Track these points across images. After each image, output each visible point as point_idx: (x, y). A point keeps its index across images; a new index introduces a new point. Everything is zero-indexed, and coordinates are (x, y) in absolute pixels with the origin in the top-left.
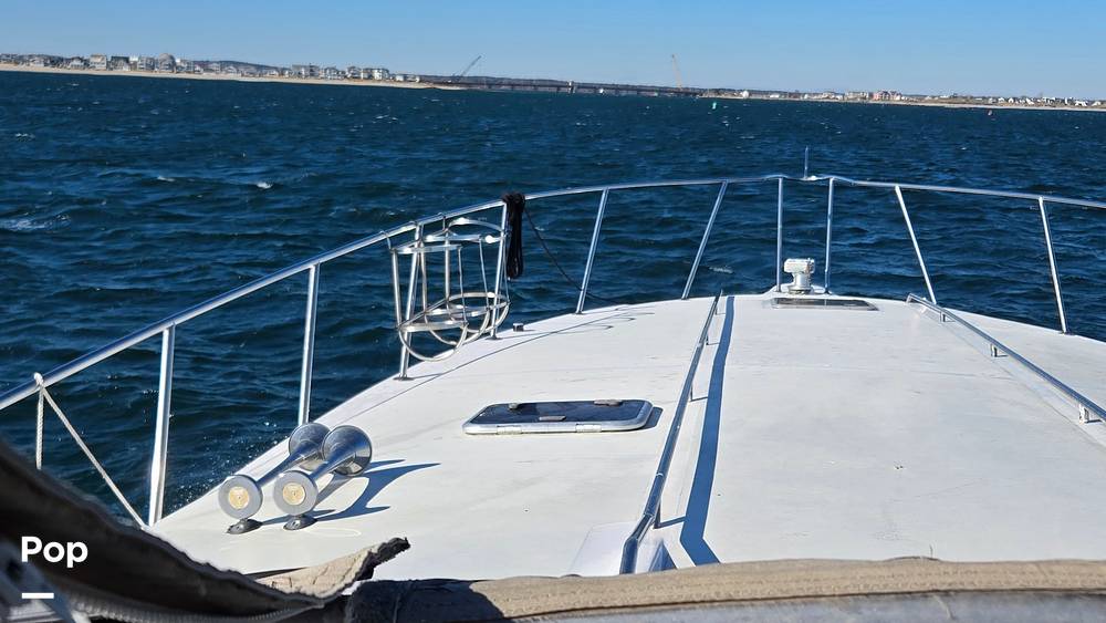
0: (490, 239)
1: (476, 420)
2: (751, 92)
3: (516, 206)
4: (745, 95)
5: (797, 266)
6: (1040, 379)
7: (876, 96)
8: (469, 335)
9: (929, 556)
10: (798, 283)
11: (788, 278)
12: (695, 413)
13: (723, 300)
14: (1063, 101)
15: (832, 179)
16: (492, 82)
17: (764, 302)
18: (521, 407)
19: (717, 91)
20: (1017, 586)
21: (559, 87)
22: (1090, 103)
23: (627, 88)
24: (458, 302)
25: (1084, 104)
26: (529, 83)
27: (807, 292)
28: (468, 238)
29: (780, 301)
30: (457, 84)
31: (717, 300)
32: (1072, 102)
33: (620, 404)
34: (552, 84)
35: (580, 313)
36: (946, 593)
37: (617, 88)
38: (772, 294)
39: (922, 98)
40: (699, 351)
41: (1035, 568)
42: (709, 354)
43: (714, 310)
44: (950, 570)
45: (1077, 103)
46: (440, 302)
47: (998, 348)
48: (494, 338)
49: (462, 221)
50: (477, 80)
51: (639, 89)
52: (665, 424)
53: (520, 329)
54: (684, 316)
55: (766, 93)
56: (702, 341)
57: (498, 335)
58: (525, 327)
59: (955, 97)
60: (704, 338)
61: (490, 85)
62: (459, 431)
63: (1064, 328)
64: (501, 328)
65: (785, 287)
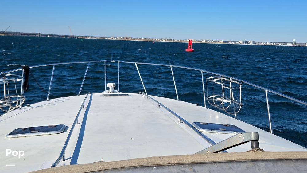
0: (18, 80)
1: (11, 134)
2: (92, 37)
3: (27, 70)
4: (90, 38)
5: (111, 85)
6: (170, 113)
7: (125, 38)
8: (12, 108)
9: (102, 161)
10: (111, 90)
11: (108, 88)
12: (78, 127)
13: (89, 95)
14: (171, 40)
15: (119, 61)
16: (15, 34)
17: (101, 95)
18: (26, 129)
19: (82, 37)
20: (123, 166)
21: (35, 35)
22: (178, 40)
23: (56, 35)
24: (8, 99)
25: (176, 41)
26: (26, 34)
27: (113, 92)
28: (11, 80)
29: (106, 95)
30: (3, 34)
31: (87, 95)
32: (173, 40)
33: (56, 126)
34: (33, 34)
35: (48, 100)
36: (105, 170)
37: (53, 35)
38: (104, 93)
39: (137, 39)
40: (80, 110)
41: (128, 161)
42: (84, 110)
43: (86, 98)
44: (107, 164)
45: (175, 40)
46: (3, 99)
47: (161, 105)
48: (21, 109)
49: (9, 75)
50: (9, 33)
51: (60, 36)
52: (68, 131)
53: (29, 106)
54: (79, 100)
55: (96, 37)
56: (81, 107)
57: (22, 108)
58: (31, 105)
59: (145, 39)
60: (83, 105)
61: (14, 34)
62: (6, 137)
63: (178, 99)
64: (23, 106)
65: (107, 91)
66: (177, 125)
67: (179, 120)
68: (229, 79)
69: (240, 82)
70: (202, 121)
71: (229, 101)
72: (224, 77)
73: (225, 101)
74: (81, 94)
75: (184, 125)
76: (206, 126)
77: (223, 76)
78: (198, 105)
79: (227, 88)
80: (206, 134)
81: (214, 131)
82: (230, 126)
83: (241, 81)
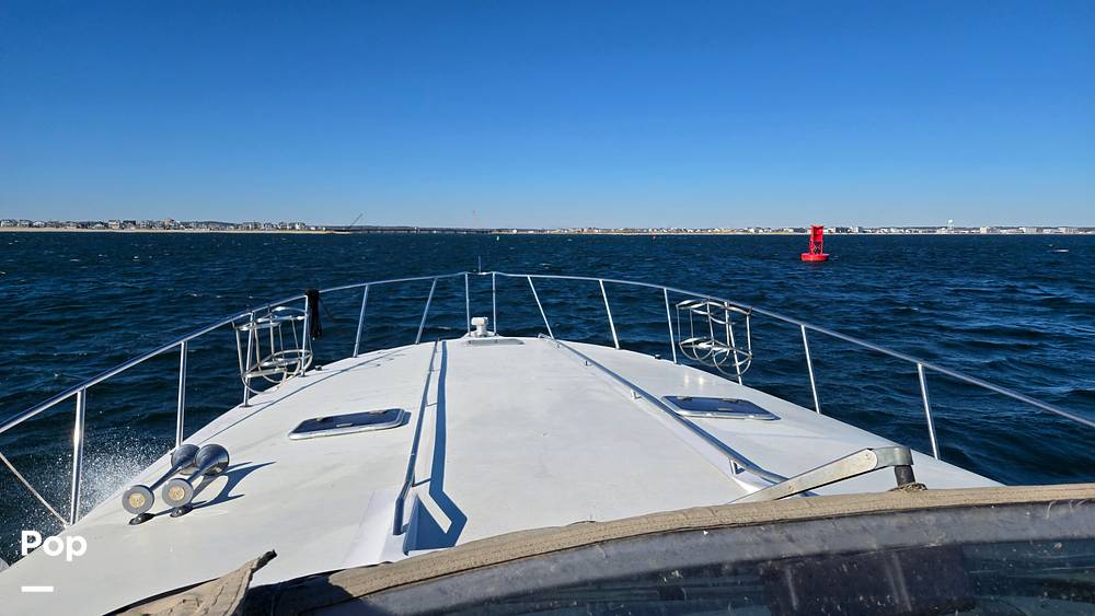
0: (300, 318)
1: (297, 431)
3: (314, 298)
5: (479, 321)
6: (609, 376)
8: (288, 376)
10: (480, 331)
11: (474, 329)
13: (440, 343)
15: (494, 273)
17: (463, 343)
18: (325, 420)
24: (280, 356)
27: (485, 336)
28: (286, 318)
29: (470, 342)
31: (436, 344)
33: (385, 412)
35: (356, 357)
38: (466, 338)
40: (429, 376)
42: (436, 376)
43: (435, 351)
46: (268, 358)
47: (588, 360)
48: (304, 376)
49: (279, 309)
52: (413, 421)
53: (319, 369)
54: (417, 356)
56: (430, 371)
57: (306, 375)
58: (323, 368)
60: (431, 369)
62: (286, 438)
63: (618, 346)
64: (308, 370)
65: (472, 333)
66: (629, 402)
67: (632, 391)
68: (723, 303)
69: (747, 310)
70: (681, 394)
71: (725, 350)
72: (711, 300)
73: (717, 349)
74: (421, 341)
75: (643, 403)
76: (690, 404)
77: (709, 297)
78: (659, 358)
79: (720, 322)
80: (694, 420)
81: (709, 414)
82: (738, 401)
83: (749, 307)
